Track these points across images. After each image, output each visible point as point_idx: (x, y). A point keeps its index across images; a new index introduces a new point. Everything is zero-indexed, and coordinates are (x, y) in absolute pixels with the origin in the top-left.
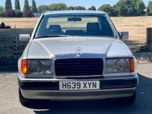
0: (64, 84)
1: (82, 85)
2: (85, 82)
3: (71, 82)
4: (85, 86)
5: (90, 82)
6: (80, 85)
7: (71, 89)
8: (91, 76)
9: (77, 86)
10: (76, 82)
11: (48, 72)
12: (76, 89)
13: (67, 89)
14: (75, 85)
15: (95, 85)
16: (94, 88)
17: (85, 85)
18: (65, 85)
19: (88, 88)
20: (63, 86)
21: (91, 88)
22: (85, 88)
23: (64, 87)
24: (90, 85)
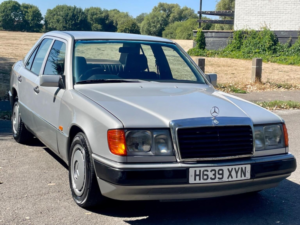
0: (198, 173)
1: (226, 174)
2: (230, 168)
3: (209, 169)
4: (230, 175)
5: (237, 167)
6: (222, 174)
7: (209, 181)
8: (237, 157)
9: (218, 176)
10: (217, 169)
11: (164, 151)
12: (217, 180)
13: (202, 181)
14: (215, 175)
15: (244, 173)
16: (243, 178)
17: (230, 172)
18: (199, 175)
19: (234, 179)
20: (196, 175)
21: (239, 178)
22: (230, 179)
23: (197, 178)
24: (237, 173)
